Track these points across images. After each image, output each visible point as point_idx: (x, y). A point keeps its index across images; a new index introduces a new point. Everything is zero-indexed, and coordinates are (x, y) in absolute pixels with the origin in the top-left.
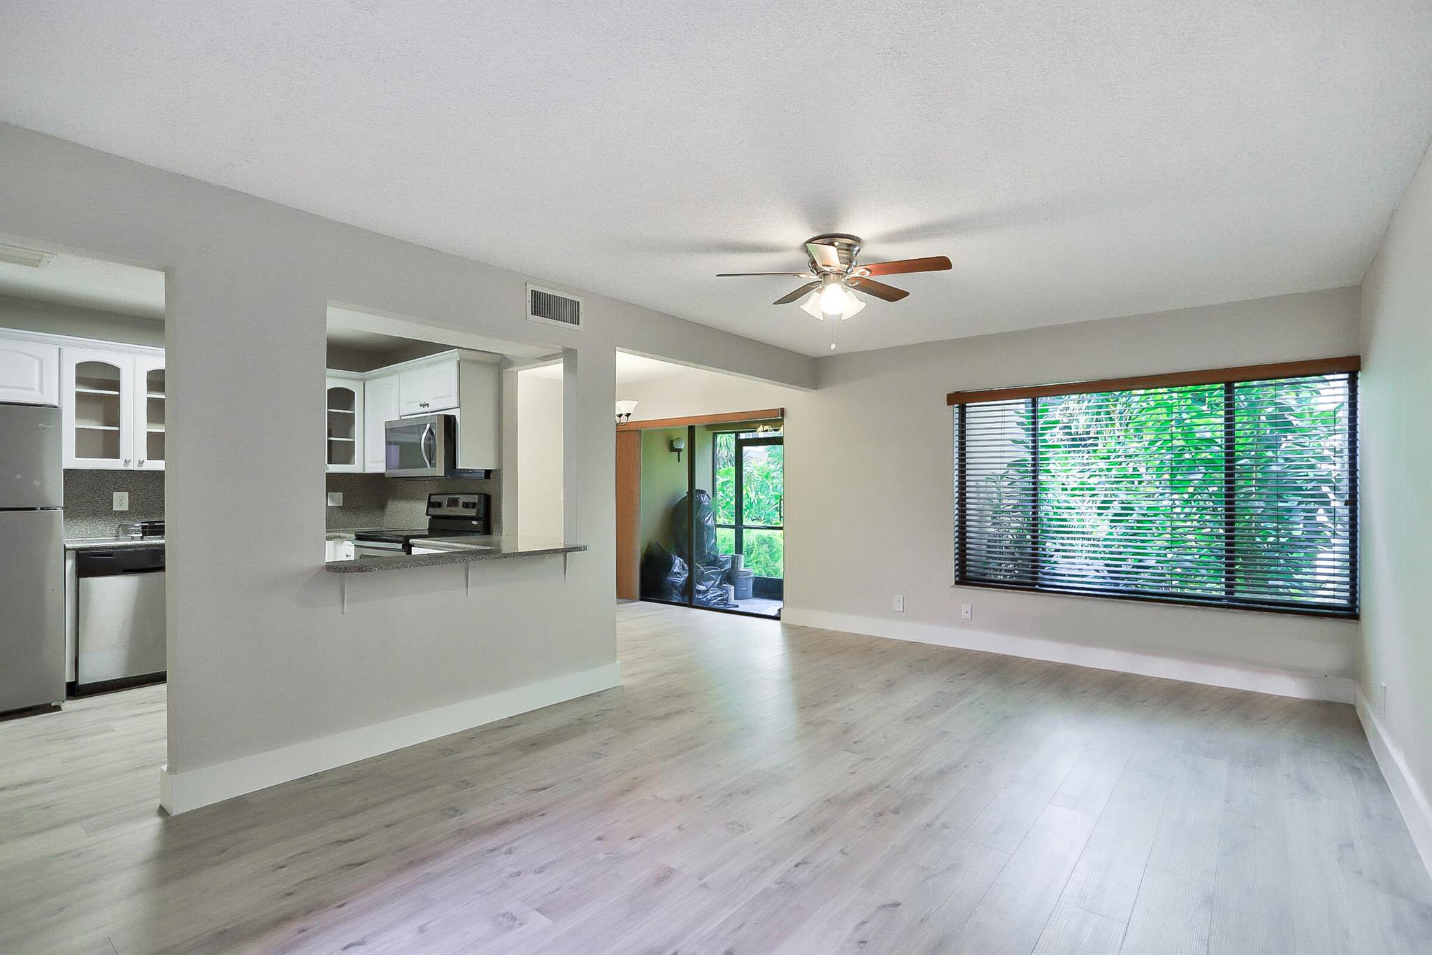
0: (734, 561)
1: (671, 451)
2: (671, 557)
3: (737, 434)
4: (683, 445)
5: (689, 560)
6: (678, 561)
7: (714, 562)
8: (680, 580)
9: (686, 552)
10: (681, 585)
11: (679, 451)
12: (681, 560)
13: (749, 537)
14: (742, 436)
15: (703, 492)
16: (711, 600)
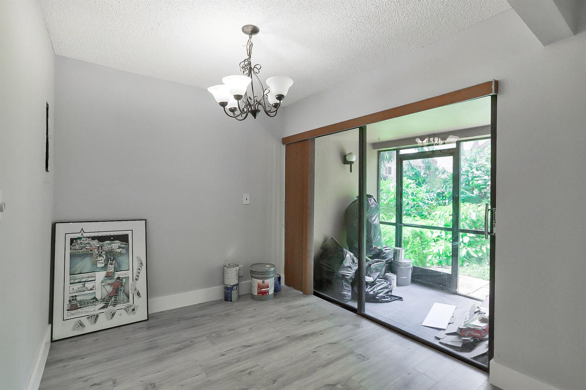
0: (396, 253)
1: (344, 164)
2: (342, 251)
3: (398, 151)
4: (355, 158)
5: (359, 255)
6: (349, 255)
7: (379, 255)
8: (350, 273)
9: (356, 246)
10: (351, 278)
11: (351, 163)
12: (352, 254)
13: (406, 232)
14: (402, 152)
15: (370, 196)
16: (378, 293)
